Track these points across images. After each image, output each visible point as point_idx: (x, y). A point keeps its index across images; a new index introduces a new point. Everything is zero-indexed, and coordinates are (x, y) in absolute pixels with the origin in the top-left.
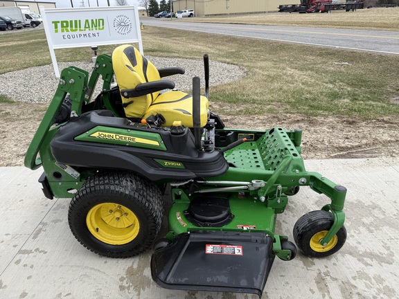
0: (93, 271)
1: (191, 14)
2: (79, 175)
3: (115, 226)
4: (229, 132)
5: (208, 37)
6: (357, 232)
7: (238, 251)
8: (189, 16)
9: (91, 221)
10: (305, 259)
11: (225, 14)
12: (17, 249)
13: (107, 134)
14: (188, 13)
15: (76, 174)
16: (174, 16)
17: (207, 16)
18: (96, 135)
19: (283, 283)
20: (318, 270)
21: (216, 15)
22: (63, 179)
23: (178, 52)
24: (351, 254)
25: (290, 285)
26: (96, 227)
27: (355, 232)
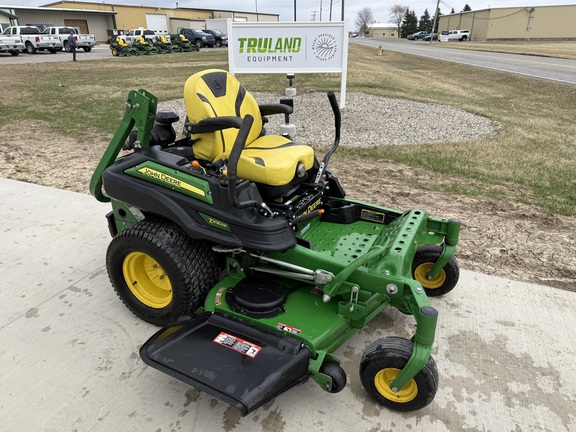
0: (119, 330)
1: (465, 37)
2: (144, 217)
3: (158, 285)
4: (349, 203)
5: (471, 72)
6: (484, 397)
7: (252, 351)
8: (460, 40)
9: (128, 266)
10: (369, 404)
11: (522, 39)
12: (70, 284)
13: (154, 172)
14: (460, 34)
15: (141, 216)
16: (436, 39)
17: (491, 40)
18: (143, 170)
19: (316, 421)
20: (379, 424)
21: (505, 40)
22: (127, 219)
23: (407, 89)
24: (447, 422)
25: (322, 427)
26: (135, 279)
27: (480, 397)
